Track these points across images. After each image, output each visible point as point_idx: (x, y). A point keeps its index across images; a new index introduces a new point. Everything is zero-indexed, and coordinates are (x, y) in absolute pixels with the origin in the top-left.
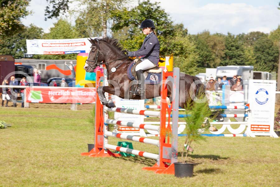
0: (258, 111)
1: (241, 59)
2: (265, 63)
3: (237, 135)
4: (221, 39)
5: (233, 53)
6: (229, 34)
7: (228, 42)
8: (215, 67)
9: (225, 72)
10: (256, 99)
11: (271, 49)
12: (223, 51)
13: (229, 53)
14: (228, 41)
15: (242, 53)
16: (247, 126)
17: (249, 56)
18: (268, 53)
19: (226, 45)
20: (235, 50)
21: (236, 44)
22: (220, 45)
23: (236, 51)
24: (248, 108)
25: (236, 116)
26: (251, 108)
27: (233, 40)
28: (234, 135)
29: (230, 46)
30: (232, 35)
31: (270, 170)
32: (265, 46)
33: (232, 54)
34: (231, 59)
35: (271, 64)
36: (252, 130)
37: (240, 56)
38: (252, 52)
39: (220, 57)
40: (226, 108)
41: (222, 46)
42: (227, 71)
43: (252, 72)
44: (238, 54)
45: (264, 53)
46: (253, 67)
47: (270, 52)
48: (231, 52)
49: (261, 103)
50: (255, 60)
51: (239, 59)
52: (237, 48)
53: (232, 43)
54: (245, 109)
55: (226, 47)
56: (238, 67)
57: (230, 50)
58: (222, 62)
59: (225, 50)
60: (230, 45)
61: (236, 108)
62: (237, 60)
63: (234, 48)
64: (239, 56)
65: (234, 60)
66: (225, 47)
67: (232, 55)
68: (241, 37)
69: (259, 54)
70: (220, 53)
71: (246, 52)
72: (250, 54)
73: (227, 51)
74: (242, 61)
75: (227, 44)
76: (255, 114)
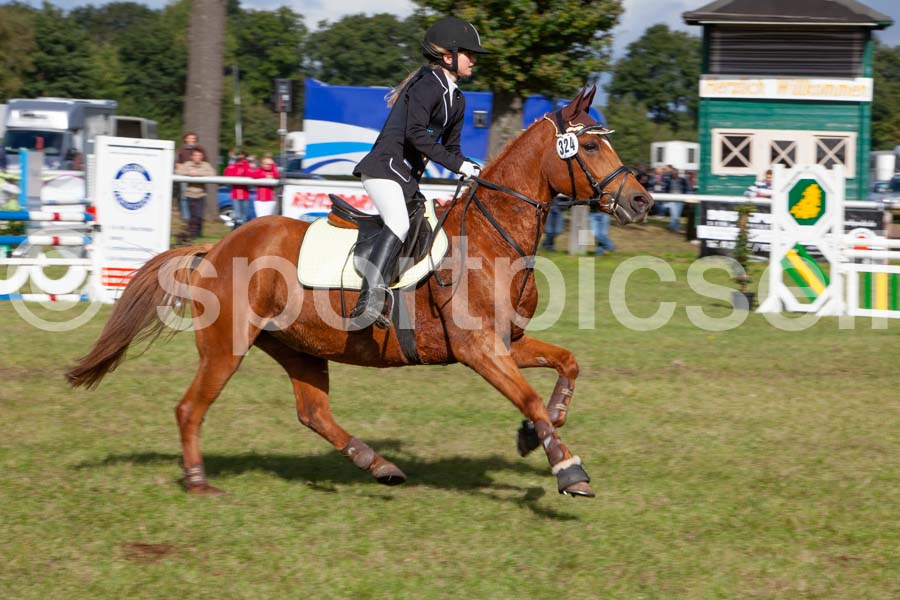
0: (122, 228)
1: (83, 82)
2: (152, 95)
3: (59, 298)
4: (22, 19)
5: (61, 62)
6: (46, 5)
7: (43, 29)
8: (4, 102)
9: (32, 116)
10: (117, 194)
11: (168, 53)
12: (28, 53)
13: (47, 61)
14: (44, 26)
15: (86, 64)
16: (89, 273)
17: (105, 72)
18: (161, 68)
19: (37, 38)
20: (63, 54)
21: (69, 37)
22: (20, 37)
23: (69, 55)
24: (91, 220)
25: (56, 243)
26: (101, 218)
27: (60, 24)
28: (53, 297)
29: (49, 42)
30: (55, 9)
31: (145, 395)
32: (152, 45)
33: (55, 64)
34: (51, 80)
35: (166, 98)
36: (104, 284)
37: (80, 73)
38: (115, 61)
39: (19, 71)
40: (27, 219)
41: (26, 40)
42: (37, 113)
43: (113, 118)
44: (72, 65)
45: (149, 65)
46: (113, 104)
47: (166, 64)
48: (51, 58)
49: (131, 206)
50: (121, 85)
51: (76, 81)
52: (71, 48)
53: (58, 34)
54: (85, 221)
55: (39, 43)
56: (70, 102)
57: (50, 52)
58: (27, 88)
59: (35, 51)
60: (50, 38)
61: (57, 218)
62: (71, 84)
63: (60, 48)
64: (77, 70)
65: (62, 82)
66: (34, 44)
67: (57, 70)
68: (84, 17)
69: (133, 68)
70: (20, 62)
71: (98, 62)
72: (106, 68)
73: (41, 54)
74: (84, 87)
75: (40, 36)
76: (114, 238)
